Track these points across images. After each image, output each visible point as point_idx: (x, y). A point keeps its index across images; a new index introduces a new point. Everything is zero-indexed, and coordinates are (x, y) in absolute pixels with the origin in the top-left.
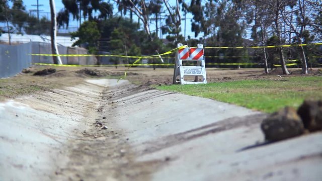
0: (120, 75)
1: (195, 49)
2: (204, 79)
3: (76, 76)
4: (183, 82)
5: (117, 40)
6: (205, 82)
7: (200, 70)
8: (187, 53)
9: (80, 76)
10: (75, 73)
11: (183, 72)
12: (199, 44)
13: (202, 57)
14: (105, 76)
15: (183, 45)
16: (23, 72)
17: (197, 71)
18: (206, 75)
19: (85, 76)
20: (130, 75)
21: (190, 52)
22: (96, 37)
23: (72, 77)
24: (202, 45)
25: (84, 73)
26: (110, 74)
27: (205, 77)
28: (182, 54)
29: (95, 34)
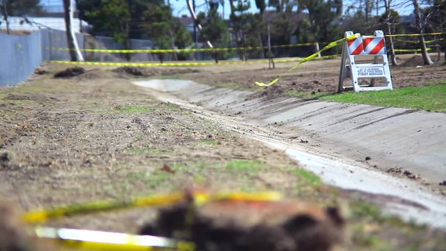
0: (174, 73)
1: (371, 39)
2: (388, 82)
3: (115, 77)
4: (357, 88)
5: (161, 24)
6: (390, 86)
7: (380, 69)
8: (360, 45)
9: (121, 77)
10: (112, 73)
11: (357, 73)
12: (377, 31)
13: (383, 50)
14: (153, 75)
15: (354, 33)
16: (36, 73)
17: (377, 70)
18: (391, 77)
19: (128, 77)
20: (189, 72)
21: (365, 43)
22: (123, 19)
23: (110, 78)
24: (381, 32)
25: (124, 72)
26: (159, 72)
27: (389, 79)
28: (353, 47)
29: (123, 15)
